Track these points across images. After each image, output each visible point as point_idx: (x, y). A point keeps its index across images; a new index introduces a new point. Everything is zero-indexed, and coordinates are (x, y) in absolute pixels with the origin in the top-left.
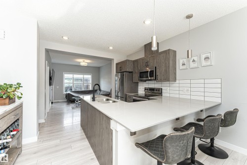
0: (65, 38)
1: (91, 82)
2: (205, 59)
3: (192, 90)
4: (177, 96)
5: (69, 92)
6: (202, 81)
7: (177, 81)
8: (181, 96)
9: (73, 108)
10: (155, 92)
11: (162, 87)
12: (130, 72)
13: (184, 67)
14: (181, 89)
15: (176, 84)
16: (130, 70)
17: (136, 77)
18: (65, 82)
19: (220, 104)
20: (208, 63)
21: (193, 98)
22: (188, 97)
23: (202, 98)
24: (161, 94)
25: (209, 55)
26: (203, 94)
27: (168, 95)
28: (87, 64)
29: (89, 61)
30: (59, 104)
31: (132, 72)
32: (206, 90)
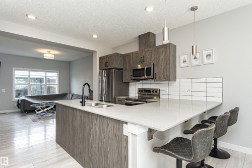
0: (32, 17)
1: (57, 82)
2: (207, 56)
3: (194, 89)
4: (177, 97)
5: (22, 98)
6: (204, 80)
7: (178, 81)
8: (182, 98)
9: (34, 121)
10: (152, 93)
11: (160, 88)
12: (119, 69)
13: (185, 64)
14: (182, 89)
15: (176, 84)
16: (120, 67)
17: (127, 75)
18: (16, 83)
19: (221, 105)
20: (210, 61)
21: (194, 98)
22: (190, 98)
23: (204, 99)
24: (158, 96)
25: (210, 52)
26: (204, 94)
27: (167, 97)
28: (53, 56)
29: (56, 52)
30: (7, 115)
31: (122, 69)
32: (208, 90)
